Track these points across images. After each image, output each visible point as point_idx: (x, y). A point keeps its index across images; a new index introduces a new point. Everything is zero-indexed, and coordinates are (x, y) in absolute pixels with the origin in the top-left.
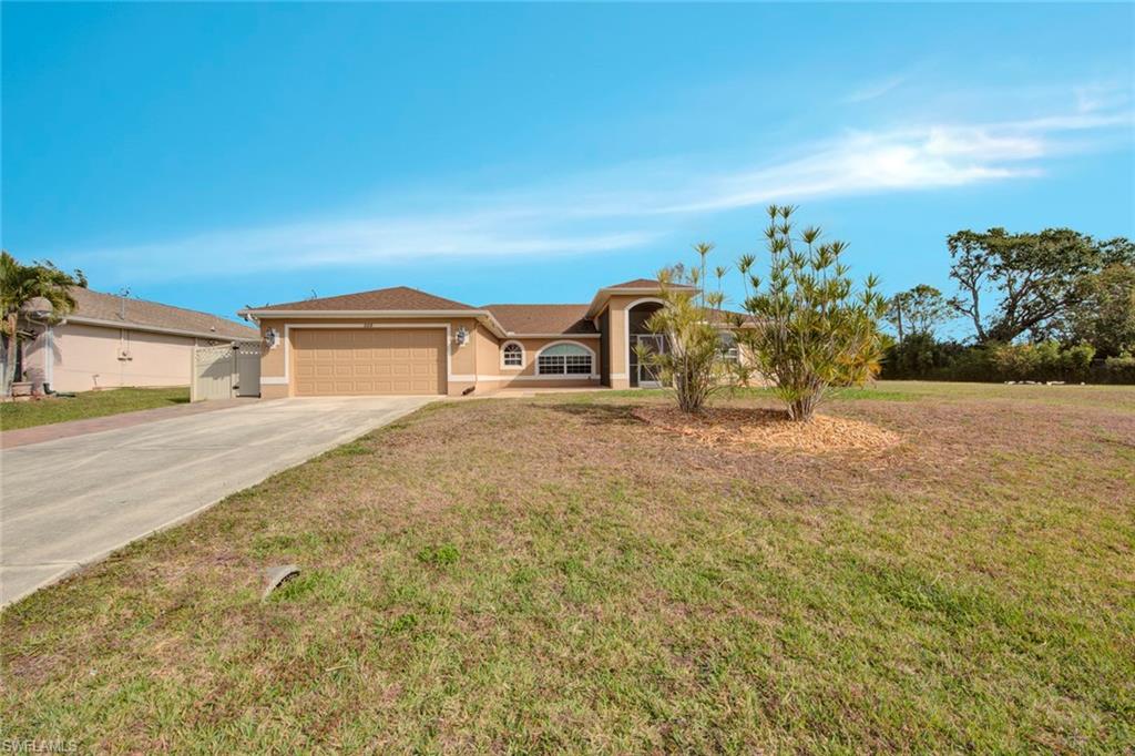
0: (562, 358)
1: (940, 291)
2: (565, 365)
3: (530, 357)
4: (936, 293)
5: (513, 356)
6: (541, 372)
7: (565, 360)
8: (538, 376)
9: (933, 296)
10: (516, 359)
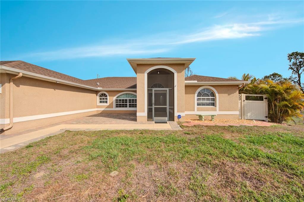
0: (127, 100)
1: (281, 75)
2: (128, 103)
3: (111, 99)
4: (280, 76)
5: (103, 99)
6: (117, 107)
7: (128, 101)
8: (115, 109)
9: (279, 77)
10: (105, 100)
